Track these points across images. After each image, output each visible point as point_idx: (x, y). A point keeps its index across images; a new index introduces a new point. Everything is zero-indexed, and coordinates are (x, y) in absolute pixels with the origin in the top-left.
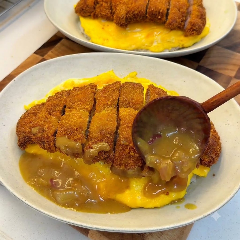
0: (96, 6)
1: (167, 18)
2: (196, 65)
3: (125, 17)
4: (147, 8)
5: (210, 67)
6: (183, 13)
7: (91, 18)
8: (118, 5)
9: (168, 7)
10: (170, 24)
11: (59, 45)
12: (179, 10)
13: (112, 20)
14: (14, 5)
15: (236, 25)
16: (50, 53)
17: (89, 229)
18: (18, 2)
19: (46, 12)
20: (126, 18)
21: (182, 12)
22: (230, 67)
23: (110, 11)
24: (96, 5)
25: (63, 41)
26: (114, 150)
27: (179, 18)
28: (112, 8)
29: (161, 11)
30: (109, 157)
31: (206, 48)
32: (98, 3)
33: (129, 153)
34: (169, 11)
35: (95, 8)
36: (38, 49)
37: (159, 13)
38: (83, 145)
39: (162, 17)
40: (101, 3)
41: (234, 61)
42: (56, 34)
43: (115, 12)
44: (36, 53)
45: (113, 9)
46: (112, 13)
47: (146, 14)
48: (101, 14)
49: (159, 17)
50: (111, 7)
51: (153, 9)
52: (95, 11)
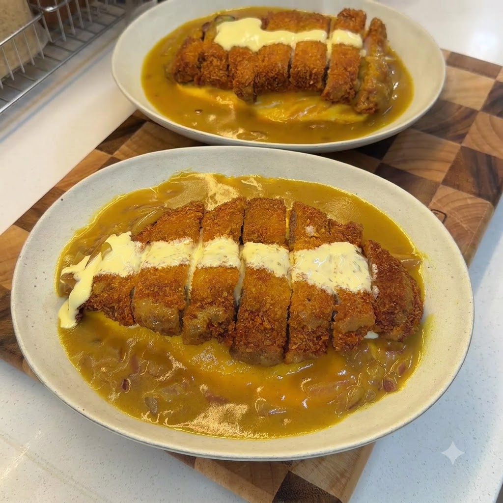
0: (202, 65)
1: (325, 84)
2: (377, 162)
3: (253, 83)
4: (289, 67)
5: (402, 167)
6: (352, 75)
7: (194, 85)
8: (239, 61)
9: (327, 64)
10: (328, 94)
11: (139, 132)
12: (346, 69)
13: (231, 88)
14: (60, 64)
15: (444, 91)
16: (124, 147)
17: (196, 457)
18: (68, 58)
19: (115, 76)
20: (255, 85)
21: (350, 72)
22: (436, 165)
23: (227, 73)
24: (201, 63)
25: (146, 126)
26: (235, 319)
27: (346, 83)
28: (230, 67)
29: (314, 71)
30: (226, 331)
31: (394, 134)
32: (204, 60)
33: (261, 324)
34: (328, 72)
35: (199, 68)
36: (104, 141)
37: (311, 74)
38: (181, 312)
39: (316, 82)
40: (210, 59)
41: (442, 155)
42: (133, 114)
43: (235, 74)
44: (99, 148)
45: (231, 70)
46: (231, 77)
47: (289, 77)
48: (210, 78)
49: (312, 82)
50: (228, 66)
51: (299, 69)
52: (199, 74)
